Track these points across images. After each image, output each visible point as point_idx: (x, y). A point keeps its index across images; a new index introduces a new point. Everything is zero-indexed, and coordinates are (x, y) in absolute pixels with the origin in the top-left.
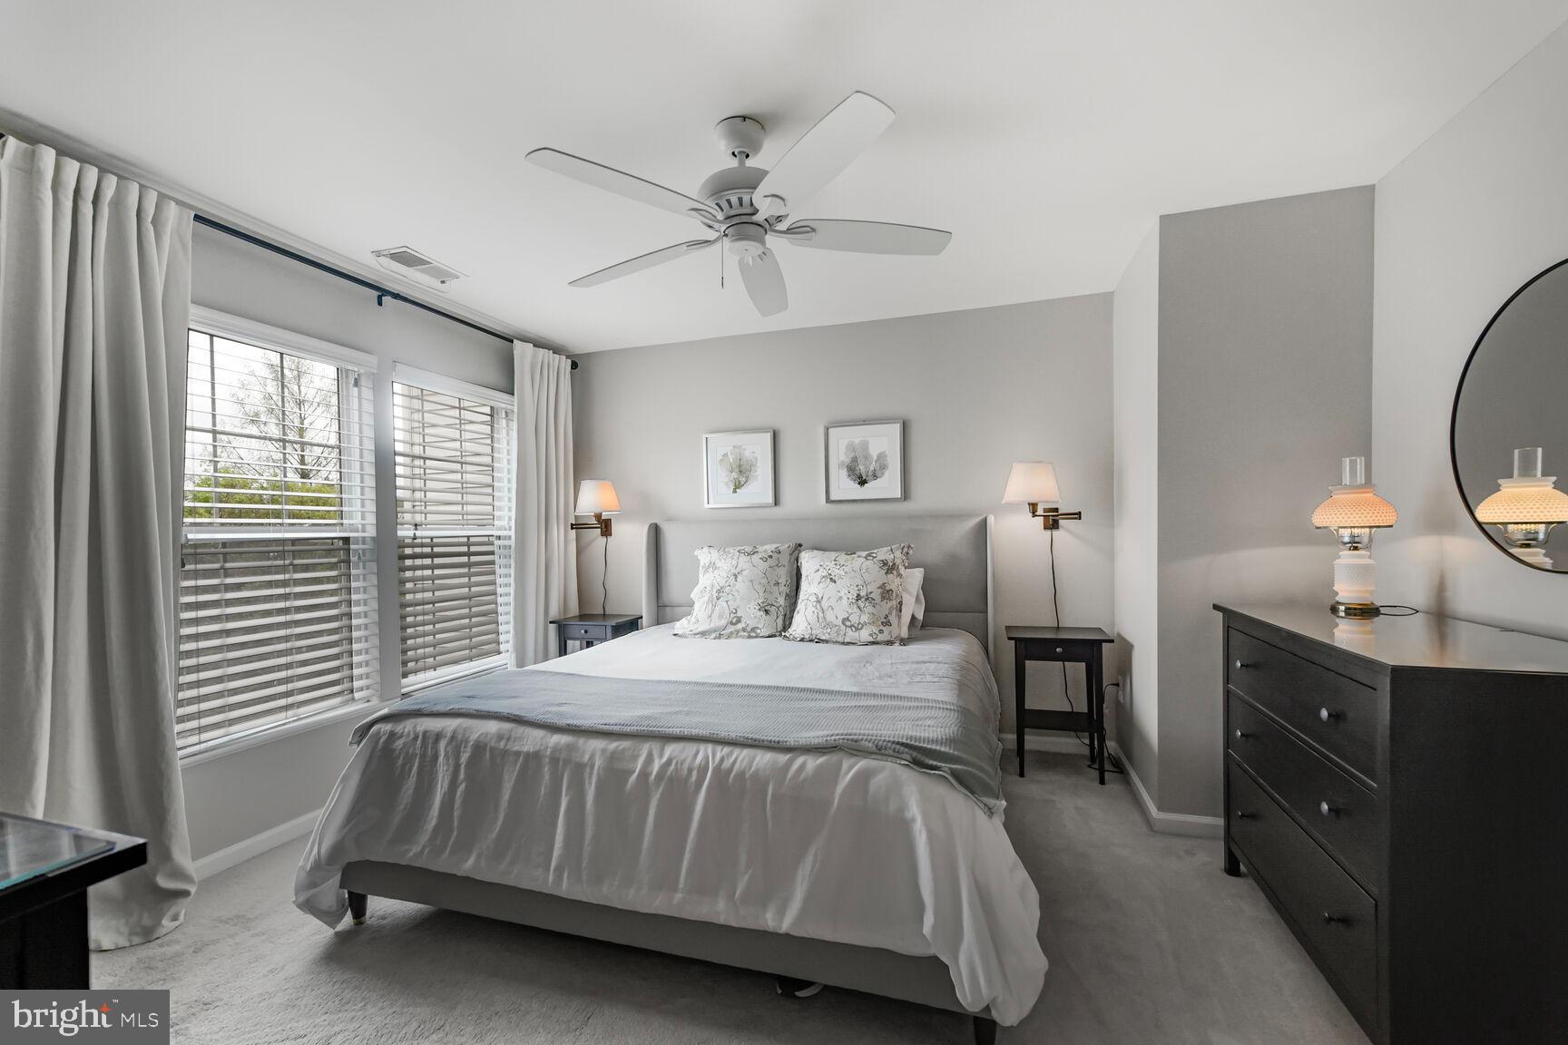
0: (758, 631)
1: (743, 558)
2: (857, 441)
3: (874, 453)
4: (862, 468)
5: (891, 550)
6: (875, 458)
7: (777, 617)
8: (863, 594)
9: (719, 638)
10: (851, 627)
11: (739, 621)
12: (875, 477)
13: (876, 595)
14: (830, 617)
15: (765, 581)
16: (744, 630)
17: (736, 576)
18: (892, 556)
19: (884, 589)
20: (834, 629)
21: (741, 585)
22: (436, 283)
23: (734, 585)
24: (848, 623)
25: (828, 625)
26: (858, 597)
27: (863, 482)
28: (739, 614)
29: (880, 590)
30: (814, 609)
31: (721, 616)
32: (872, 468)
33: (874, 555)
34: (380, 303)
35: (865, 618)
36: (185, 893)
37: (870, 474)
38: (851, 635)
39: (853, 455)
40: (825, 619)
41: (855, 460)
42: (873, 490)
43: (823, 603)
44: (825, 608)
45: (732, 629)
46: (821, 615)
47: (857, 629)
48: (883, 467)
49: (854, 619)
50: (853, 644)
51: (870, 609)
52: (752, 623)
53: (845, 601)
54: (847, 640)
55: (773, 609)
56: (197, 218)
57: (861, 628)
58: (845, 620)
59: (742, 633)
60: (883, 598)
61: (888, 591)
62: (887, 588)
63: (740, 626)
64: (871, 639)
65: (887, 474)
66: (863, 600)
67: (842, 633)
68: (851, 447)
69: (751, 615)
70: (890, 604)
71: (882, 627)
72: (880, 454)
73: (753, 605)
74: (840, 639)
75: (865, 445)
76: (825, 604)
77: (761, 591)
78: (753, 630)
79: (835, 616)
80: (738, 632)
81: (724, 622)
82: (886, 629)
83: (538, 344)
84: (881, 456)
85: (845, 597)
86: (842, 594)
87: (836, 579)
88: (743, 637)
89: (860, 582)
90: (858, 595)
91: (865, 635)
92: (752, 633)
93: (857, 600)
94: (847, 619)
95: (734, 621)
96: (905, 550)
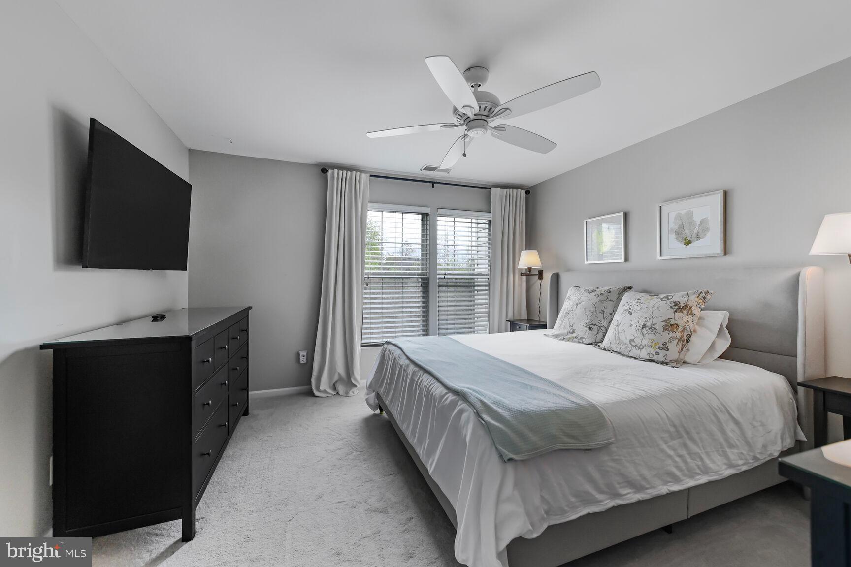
0: (584, 340)
1: (585, 294)
2: (683, 212)
3: (697, 219)
4: (687, 232)
5: (688, 294)
6: (698, 223)
7: (598, 333)
8: (648, 324)
9: (563, 340)
10: (636, 346)
11: (573, 332)
12: (698, 238)
13: (659, 327)
14: (622, 337)
15: (594, 309)
16: (576, 337)
17: (577, 305)
18: (686, 299)
19: (669, 323)
20: (625, 346)
21: (579, 311)
22: (445, 174)
23: (575, 310)
24: (633, 344)
25: (620, 342)
26: (644, 326)
27: (688, 242)
28: (574, 328)
29: (664, 324)
30: (614, 330)
31: (565, 328)
32: (695, 231)
33: (670, 297)
34: (433, 187)
35: (645, 342)
36: (356, 386)
37: (694, 235)
38: (635, 352)
39: (680, 223)
40: (619, 338)
41: (682, 227)
42: (697, 248)
43: (619, 327)
44: (620, 330)
45: (570, 336)
46: (617, 335)
47: (639, 348)
48: (706, 230)
49: (638, 341)
50: (635, 358)
51: (651, 336)
52: (581, 334)
53: (634, 327)
54: (631, 355)
55: (595, 328)
56: (371, 176)
57: (642, 349)
58: (631, 341)
59: (575, 339)
60: (665, 329)
61: (671, 325)
62: (672, 323)
63: (574, 335)
64: (648, 357)
65: (709, 234)
66: (647, 328)
67: (629, 349)
68: (679, 217)
69: (581, 329)
70: (672, 335)
71: (658, 351)
72: (703, 219)
73: (583, 323)
74: (626, 353)
75: (690, 215)
76: (621, 328)
77: (589, 314)
78: (581, 338)
79: (626, 337)
80: (573, 338)
81: (566, 331)
82: (662, 353)
83: (503, 186)
84: (703, 222)
85: (634, 325)
86: (633, 323)
87: (633, 312)
88: (575, 342)
89: (648, 315)
90: (644, 325)
91: (644, 354)
92: (580, 340)
93: (643, 328)
94: (633, 340)
95: (571, 331)
96: (703, 294)
